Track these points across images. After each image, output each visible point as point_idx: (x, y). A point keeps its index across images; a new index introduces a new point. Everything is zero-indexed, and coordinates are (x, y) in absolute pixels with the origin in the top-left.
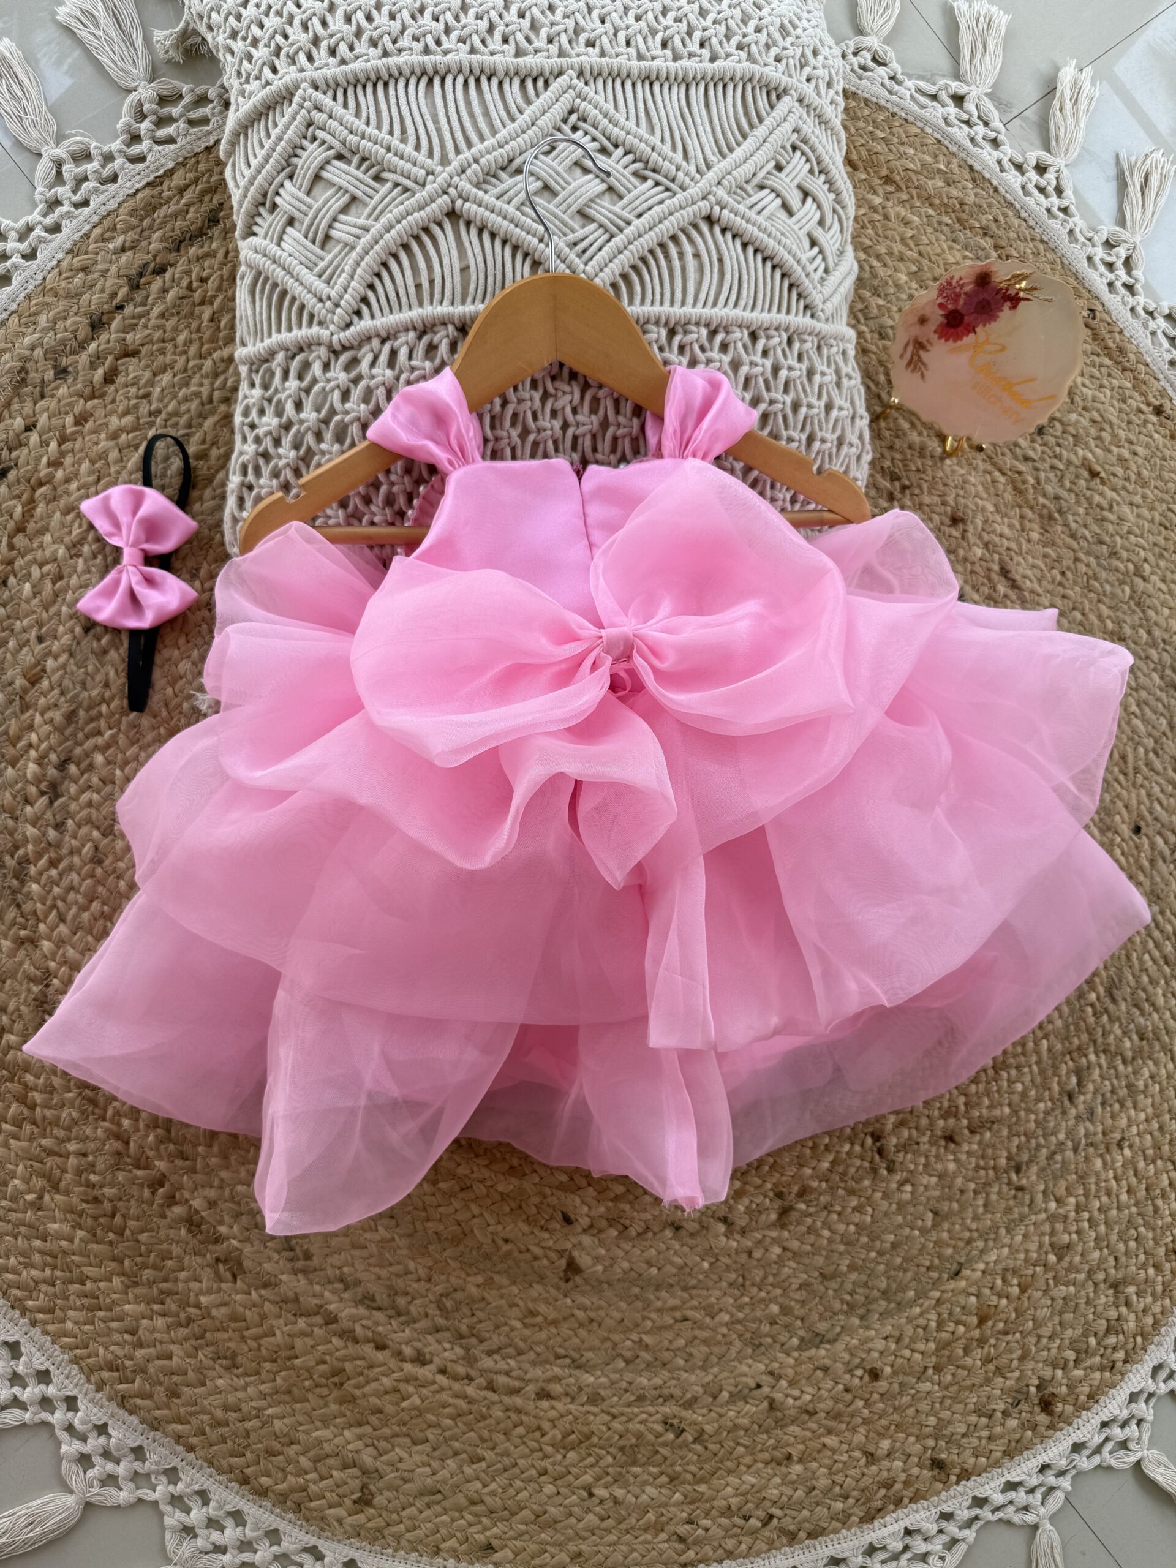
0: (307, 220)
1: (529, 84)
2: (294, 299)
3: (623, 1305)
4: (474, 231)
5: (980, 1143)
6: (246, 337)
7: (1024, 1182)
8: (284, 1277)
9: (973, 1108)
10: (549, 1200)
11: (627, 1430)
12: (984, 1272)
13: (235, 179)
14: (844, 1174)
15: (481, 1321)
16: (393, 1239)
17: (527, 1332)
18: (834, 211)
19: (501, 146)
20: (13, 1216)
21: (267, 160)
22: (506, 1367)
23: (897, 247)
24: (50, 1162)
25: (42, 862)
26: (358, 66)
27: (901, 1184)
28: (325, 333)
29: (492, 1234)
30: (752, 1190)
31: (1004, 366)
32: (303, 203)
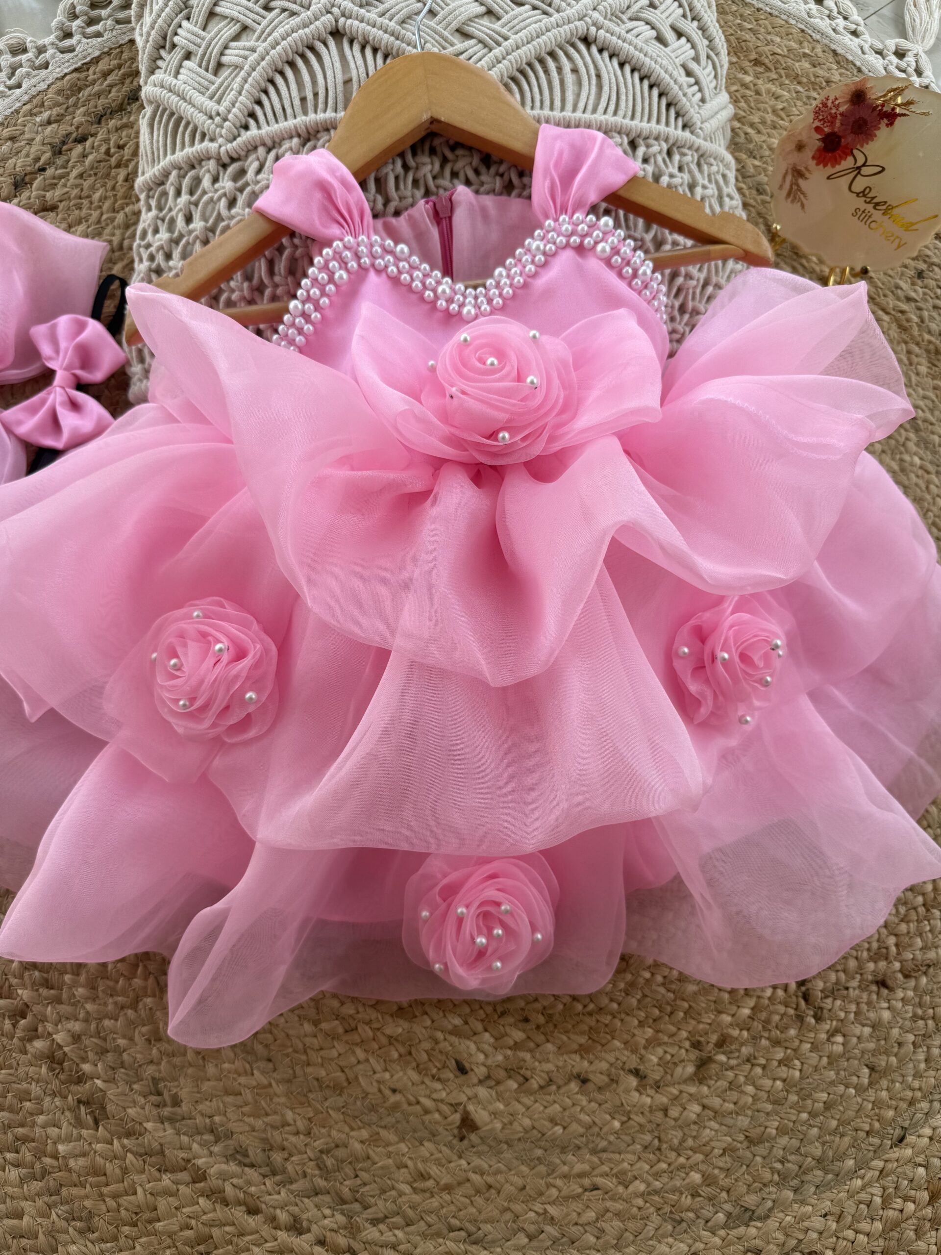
0: (201, 51)
3: (524, 1168)
4: (356, 47)
5: (915, 989)
6: (146, 168)
8: (149, 1125)
9: (905, 948)
10: (442, 1046)
12: (931, 1139)
13: (141, 33)
14: (767, 1021)
15: (365, 1184)
16: (270, 1085)
17: (416, 1198)
18: (708, 57)
21: (166, 4)
22: (393, 1239)
27: (832, 1034)
28: (215, 147)
29: (378, 1082)
30: (666, 1039)
31: (882, 188)
32: (198, 36)
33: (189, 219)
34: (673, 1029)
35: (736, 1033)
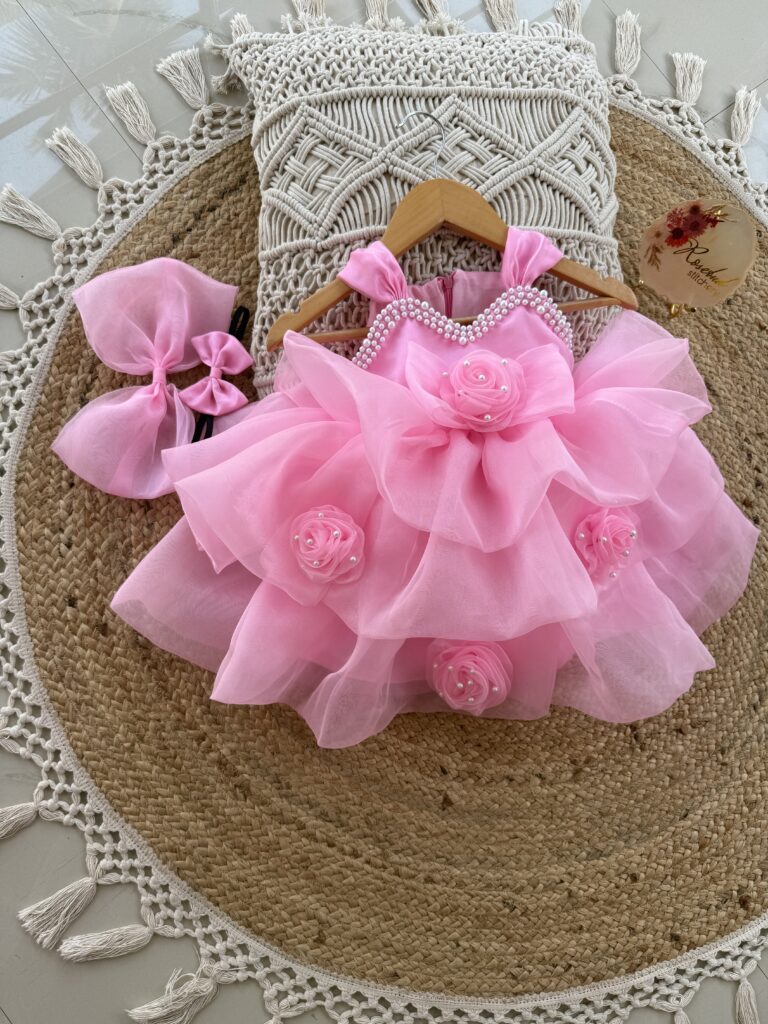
0: (303, 179)
1: (430, 101)
2: (295, 222)
3: (478, 827)
4: (399, 183)
5: (698, 734)
6: (265, 245)
7: (727, 760)
8: (274, 799)
9: (693, 712)
10: (432, 758)
11: (480, 905)
12: (702, 816)
13: (260, 156)
14: (614, 750)
15: (391, 832)
16: (340, 778)
17: (420, 840)
18: (605, 172)
19: (415, 135)
20: (117, 756)
21: (281, 145)
22: (406, 861)
23: (640, 195)
24: (139, 724)
25: (140, 547)
26: (334, 92)
27: (650, 758)
28: (313, 241)
29: (399, 777)
30: (556, 758)
31: (707, 261)
32: (301, 168)
33: (296, 284)
34: (561, 753)
35: (596, 756)
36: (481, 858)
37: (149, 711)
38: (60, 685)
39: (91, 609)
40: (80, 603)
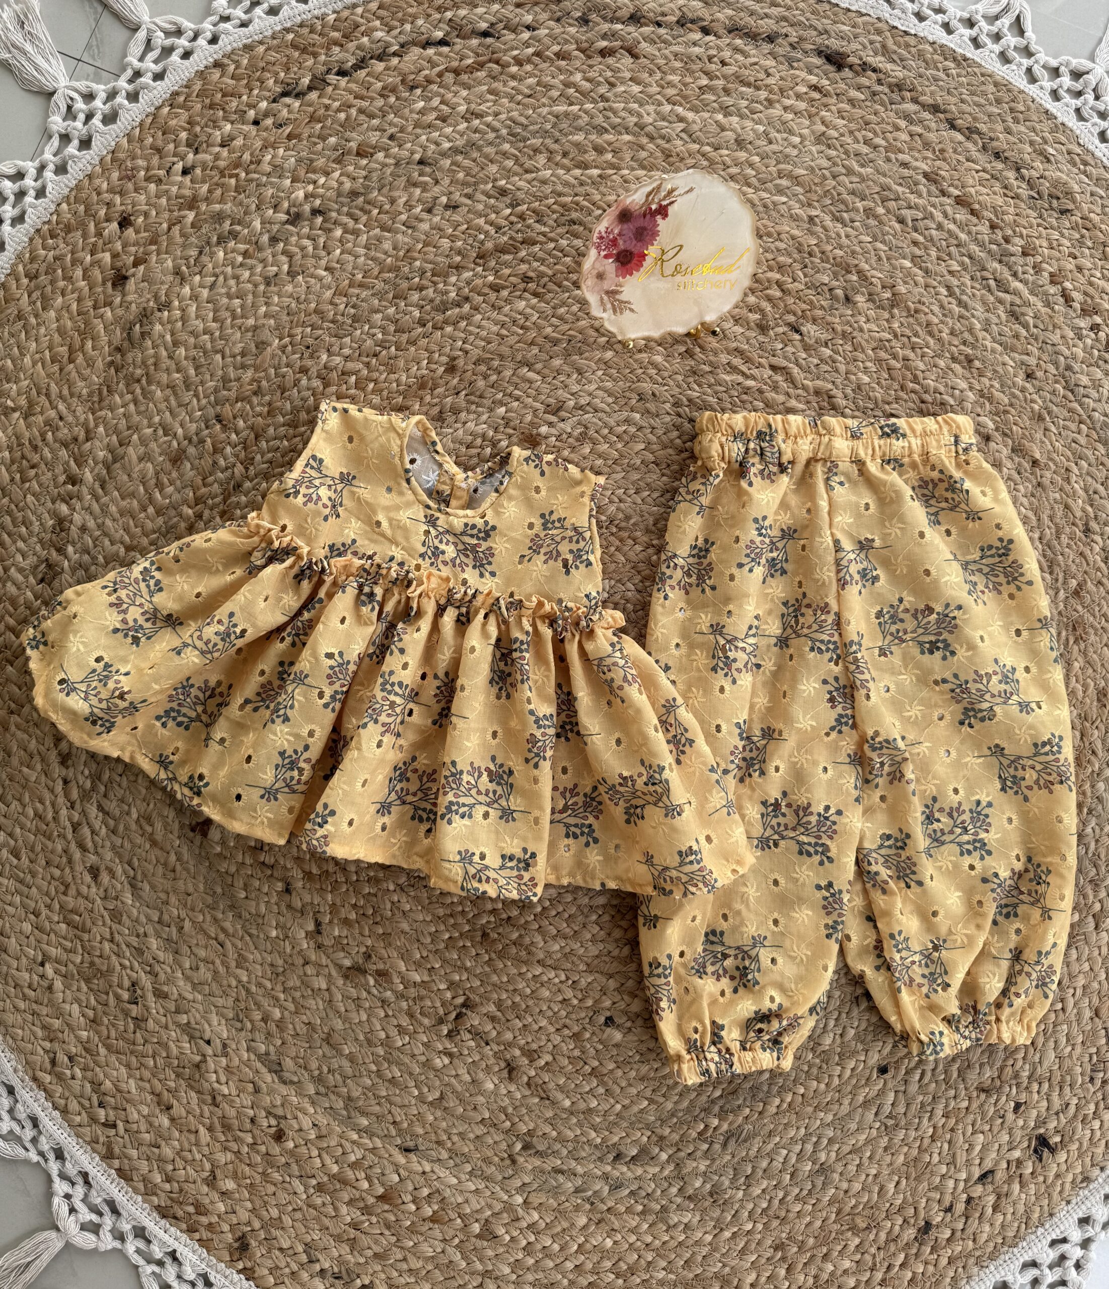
3: (201, 888)
11: (108, 958)
14: (421, 998)
22: (97, 828)
24: (42, 400)
27: (446, 1052)
35: (397, 980)
36: (166, 917)
37: (64, 401)
38: (25, 281)
39: (133, 249)
40: (130, 232)
